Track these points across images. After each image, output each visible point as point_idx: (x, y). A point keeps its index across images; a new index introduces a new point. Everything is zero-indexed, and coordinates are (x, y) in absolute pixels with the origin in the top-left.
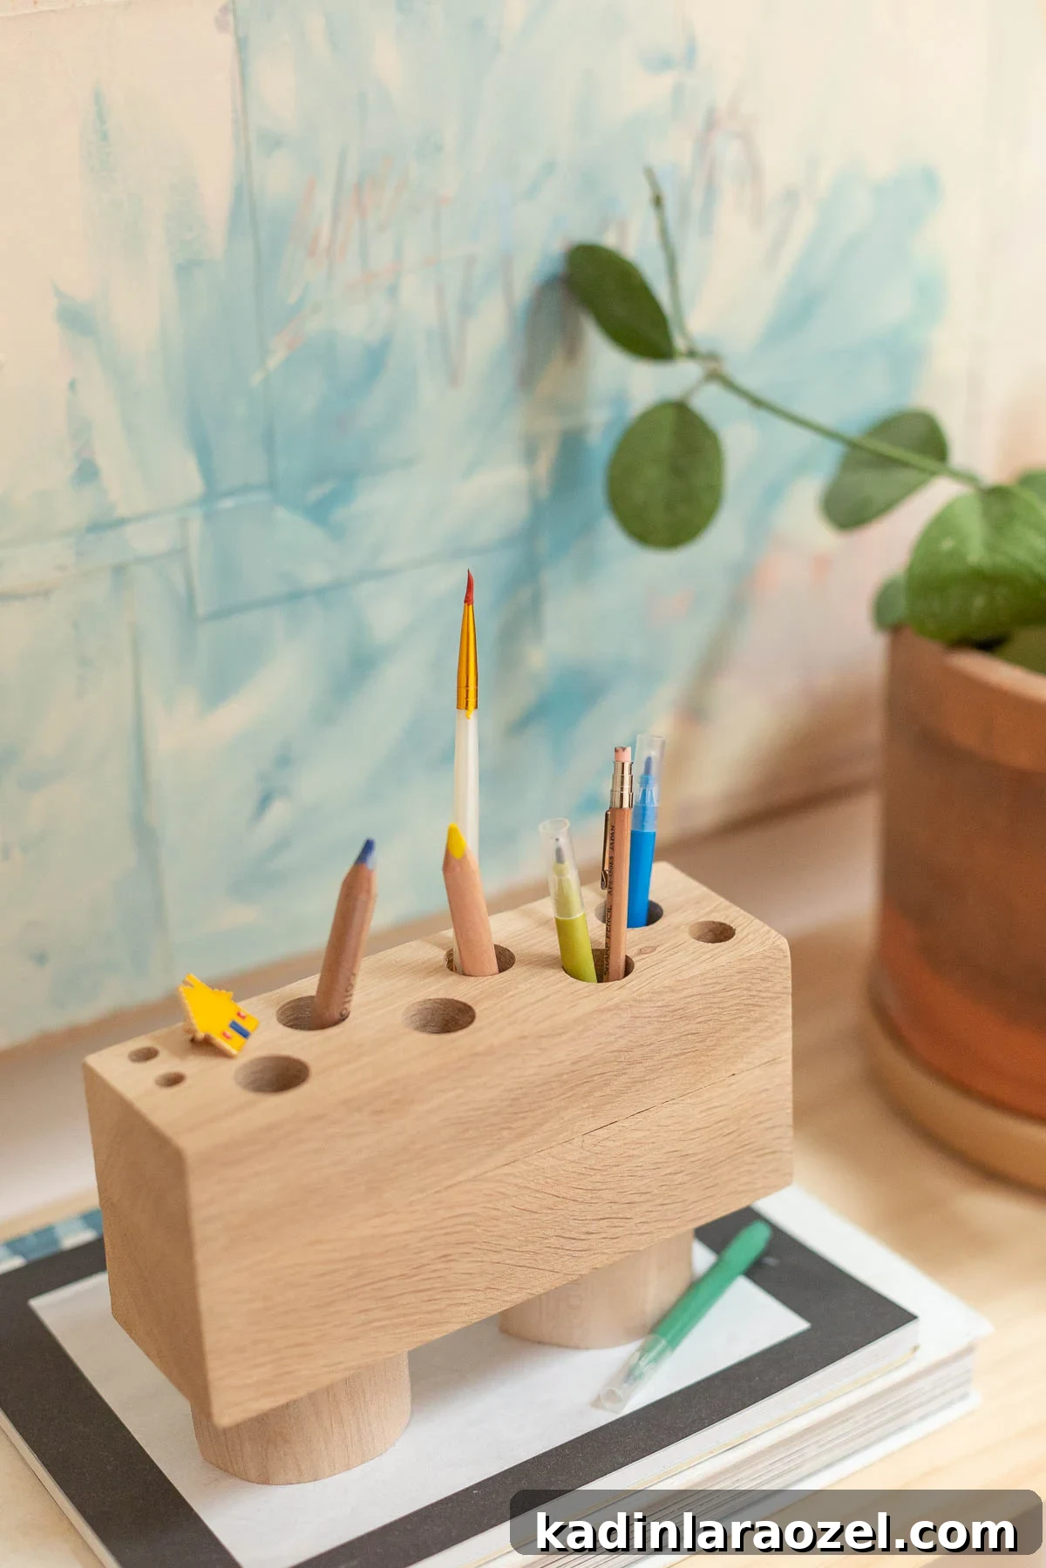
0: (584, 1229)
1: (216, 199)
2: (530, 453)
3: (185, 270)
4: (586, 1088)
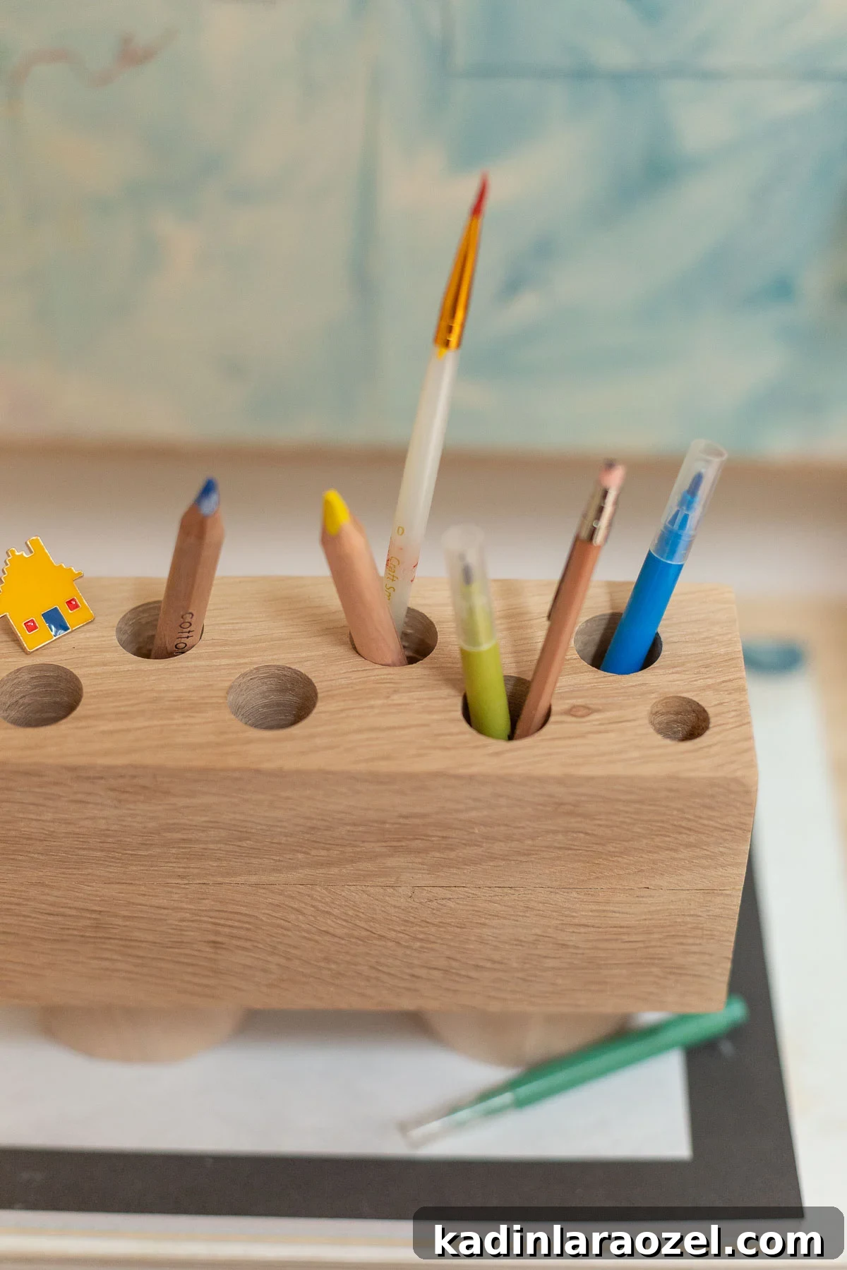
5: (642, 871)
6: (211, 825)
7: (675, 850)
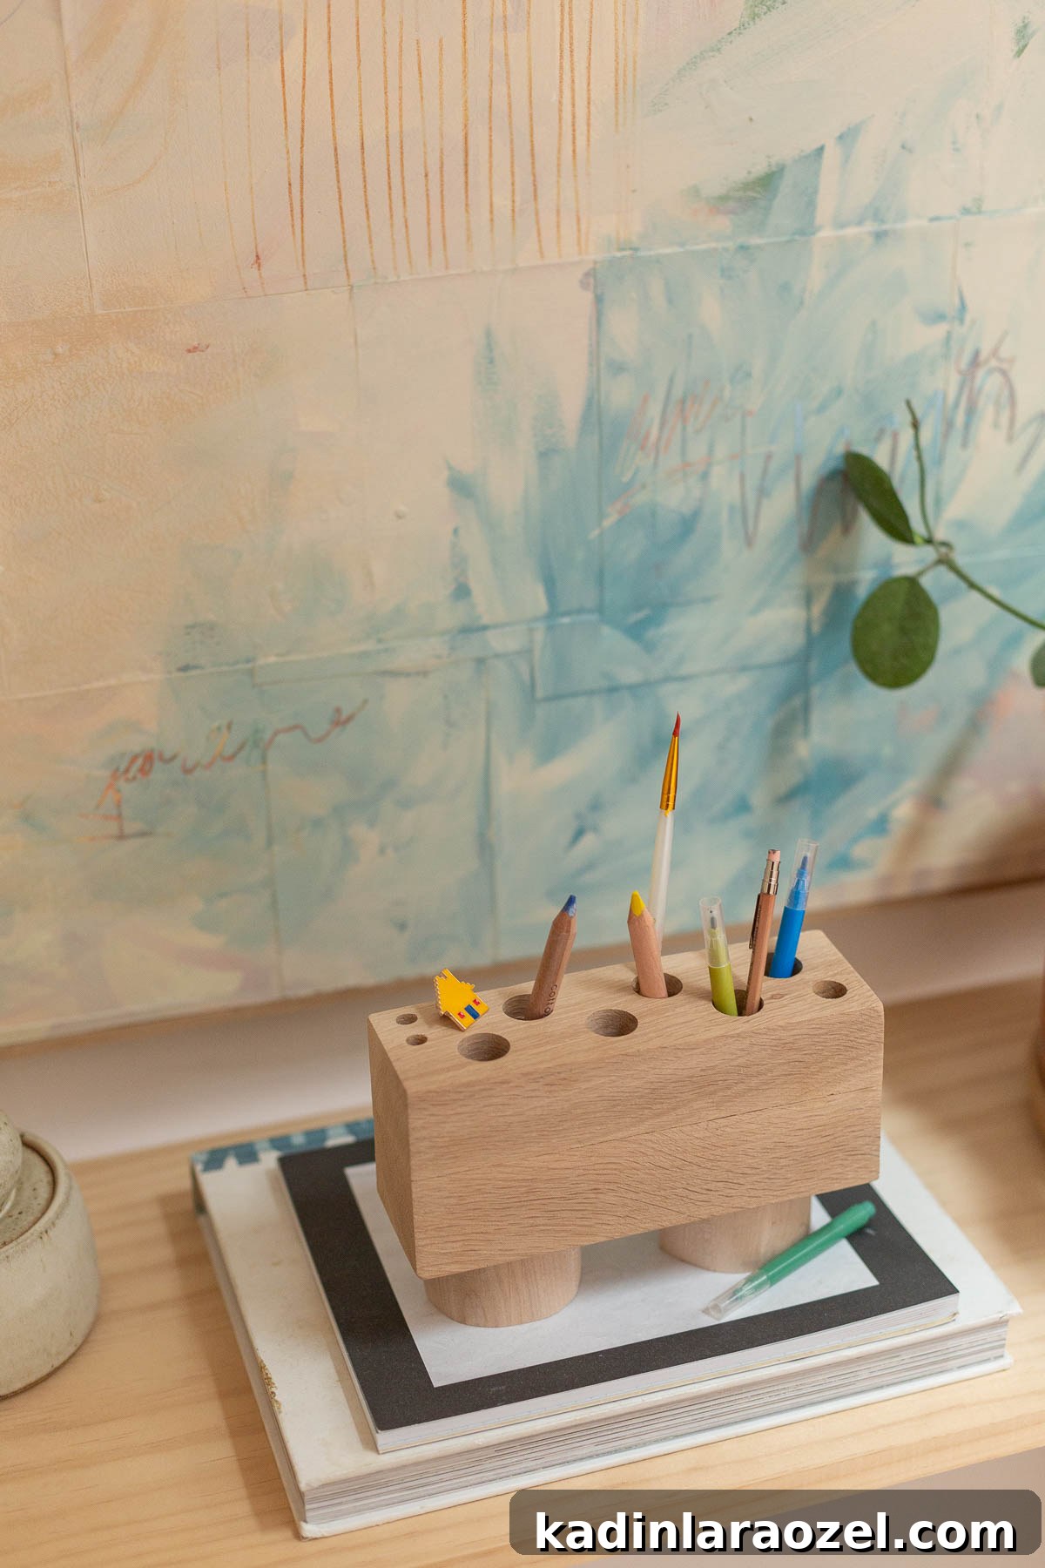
0: (705, 1187)
1: (571, 409)
2: (808, 600)
3: (545, 455)
4: (712, 1088)
5: (829, 1082)
6: (598, 1099)
7: (846, 1064)
